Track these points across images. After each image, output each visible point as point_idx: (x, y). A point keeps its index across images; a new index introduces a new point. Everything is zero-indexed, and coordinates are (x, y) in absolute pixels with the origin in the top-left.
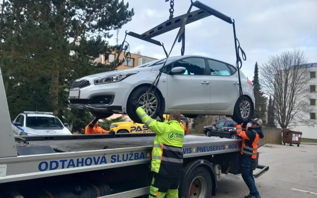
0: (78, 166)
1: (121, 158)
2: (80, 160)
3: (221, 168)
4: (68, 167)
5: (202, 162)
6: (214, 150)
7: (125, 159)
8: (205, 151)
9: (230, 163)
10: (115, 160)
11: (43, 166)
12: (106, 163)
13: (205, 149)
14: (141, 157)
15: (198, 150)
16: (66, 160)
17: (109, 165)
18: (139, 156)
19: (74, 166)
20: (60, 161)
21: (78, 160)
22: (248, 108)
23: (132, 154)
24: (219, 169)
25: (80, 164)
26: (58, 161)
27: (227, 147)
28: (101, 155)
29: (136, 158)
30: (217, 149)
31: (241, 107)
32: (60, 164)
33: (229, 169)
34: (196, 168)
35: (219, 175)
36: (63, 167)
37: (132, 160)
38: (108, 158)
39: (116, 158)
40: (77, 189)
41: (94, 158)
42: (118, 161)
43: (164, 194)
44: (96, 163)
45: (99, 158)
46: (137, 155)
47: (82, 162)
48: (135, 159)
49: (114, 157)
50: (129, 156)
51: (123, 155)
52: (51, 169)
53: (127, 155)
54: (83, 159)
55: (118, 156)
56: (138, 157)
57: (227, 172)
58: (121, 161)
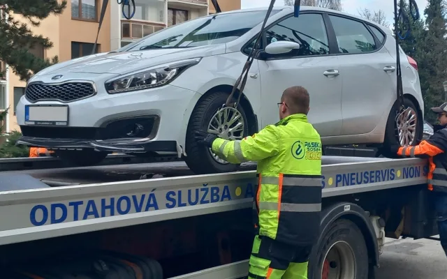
0: (103, 215)
1: (184, 199)
2: (108, 203)
3: (384, 224)
4: (85, 218)
5: (347, 208)
6: (372, 182)
7: (193, 200)
8: (353, 184)
9: (403, 212)
10: (173, 200)
11: (39, 215)
12: (157, 208)
13: (352, 179)
14: (224, 196)
15: (337, 181)
16: (81, 203)
17: (163, 213)
18: (220, 194)
19: (97, 216)
20: (71, 204)
21: (103, 201)
22: (412, 123)
23: (207, 190)
24: (380, 226)
25: (108, 211)
26: (66, 203)
27: (399, 173)
28: (146, 190)
29: (215, 198)
30: (378, 179)
31: (399, 123)
32: (71, 210)
33: (401, 226)
34: (336, 220)
35: (381, 239)
36: (76, 218)
37: (207, 202)
38: (161, 198)
39: (176, 197)
40: (98, 268)
41: (134, 197)
42: (181, 205)
43: (282, 273)
44: (138, 210)
45: (143, 196)
46: (215, 191)
47: (111, 207)
48: (213, 201)
49: (171, 196)
50: (201, 194)
51: (190, 191)
52: (54, 221)
53: (197, 190)
54: (112, 200)
55: (180, 192)
56: (218, 197)
57: (397, 233)
58: (185, 205)
